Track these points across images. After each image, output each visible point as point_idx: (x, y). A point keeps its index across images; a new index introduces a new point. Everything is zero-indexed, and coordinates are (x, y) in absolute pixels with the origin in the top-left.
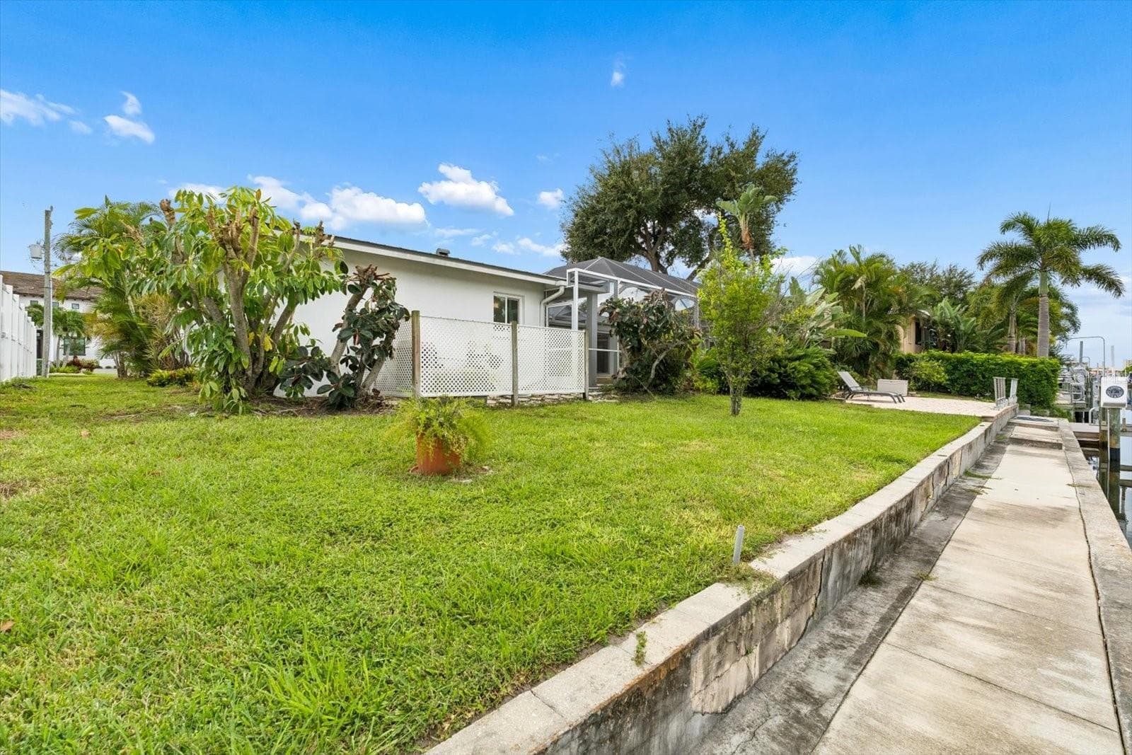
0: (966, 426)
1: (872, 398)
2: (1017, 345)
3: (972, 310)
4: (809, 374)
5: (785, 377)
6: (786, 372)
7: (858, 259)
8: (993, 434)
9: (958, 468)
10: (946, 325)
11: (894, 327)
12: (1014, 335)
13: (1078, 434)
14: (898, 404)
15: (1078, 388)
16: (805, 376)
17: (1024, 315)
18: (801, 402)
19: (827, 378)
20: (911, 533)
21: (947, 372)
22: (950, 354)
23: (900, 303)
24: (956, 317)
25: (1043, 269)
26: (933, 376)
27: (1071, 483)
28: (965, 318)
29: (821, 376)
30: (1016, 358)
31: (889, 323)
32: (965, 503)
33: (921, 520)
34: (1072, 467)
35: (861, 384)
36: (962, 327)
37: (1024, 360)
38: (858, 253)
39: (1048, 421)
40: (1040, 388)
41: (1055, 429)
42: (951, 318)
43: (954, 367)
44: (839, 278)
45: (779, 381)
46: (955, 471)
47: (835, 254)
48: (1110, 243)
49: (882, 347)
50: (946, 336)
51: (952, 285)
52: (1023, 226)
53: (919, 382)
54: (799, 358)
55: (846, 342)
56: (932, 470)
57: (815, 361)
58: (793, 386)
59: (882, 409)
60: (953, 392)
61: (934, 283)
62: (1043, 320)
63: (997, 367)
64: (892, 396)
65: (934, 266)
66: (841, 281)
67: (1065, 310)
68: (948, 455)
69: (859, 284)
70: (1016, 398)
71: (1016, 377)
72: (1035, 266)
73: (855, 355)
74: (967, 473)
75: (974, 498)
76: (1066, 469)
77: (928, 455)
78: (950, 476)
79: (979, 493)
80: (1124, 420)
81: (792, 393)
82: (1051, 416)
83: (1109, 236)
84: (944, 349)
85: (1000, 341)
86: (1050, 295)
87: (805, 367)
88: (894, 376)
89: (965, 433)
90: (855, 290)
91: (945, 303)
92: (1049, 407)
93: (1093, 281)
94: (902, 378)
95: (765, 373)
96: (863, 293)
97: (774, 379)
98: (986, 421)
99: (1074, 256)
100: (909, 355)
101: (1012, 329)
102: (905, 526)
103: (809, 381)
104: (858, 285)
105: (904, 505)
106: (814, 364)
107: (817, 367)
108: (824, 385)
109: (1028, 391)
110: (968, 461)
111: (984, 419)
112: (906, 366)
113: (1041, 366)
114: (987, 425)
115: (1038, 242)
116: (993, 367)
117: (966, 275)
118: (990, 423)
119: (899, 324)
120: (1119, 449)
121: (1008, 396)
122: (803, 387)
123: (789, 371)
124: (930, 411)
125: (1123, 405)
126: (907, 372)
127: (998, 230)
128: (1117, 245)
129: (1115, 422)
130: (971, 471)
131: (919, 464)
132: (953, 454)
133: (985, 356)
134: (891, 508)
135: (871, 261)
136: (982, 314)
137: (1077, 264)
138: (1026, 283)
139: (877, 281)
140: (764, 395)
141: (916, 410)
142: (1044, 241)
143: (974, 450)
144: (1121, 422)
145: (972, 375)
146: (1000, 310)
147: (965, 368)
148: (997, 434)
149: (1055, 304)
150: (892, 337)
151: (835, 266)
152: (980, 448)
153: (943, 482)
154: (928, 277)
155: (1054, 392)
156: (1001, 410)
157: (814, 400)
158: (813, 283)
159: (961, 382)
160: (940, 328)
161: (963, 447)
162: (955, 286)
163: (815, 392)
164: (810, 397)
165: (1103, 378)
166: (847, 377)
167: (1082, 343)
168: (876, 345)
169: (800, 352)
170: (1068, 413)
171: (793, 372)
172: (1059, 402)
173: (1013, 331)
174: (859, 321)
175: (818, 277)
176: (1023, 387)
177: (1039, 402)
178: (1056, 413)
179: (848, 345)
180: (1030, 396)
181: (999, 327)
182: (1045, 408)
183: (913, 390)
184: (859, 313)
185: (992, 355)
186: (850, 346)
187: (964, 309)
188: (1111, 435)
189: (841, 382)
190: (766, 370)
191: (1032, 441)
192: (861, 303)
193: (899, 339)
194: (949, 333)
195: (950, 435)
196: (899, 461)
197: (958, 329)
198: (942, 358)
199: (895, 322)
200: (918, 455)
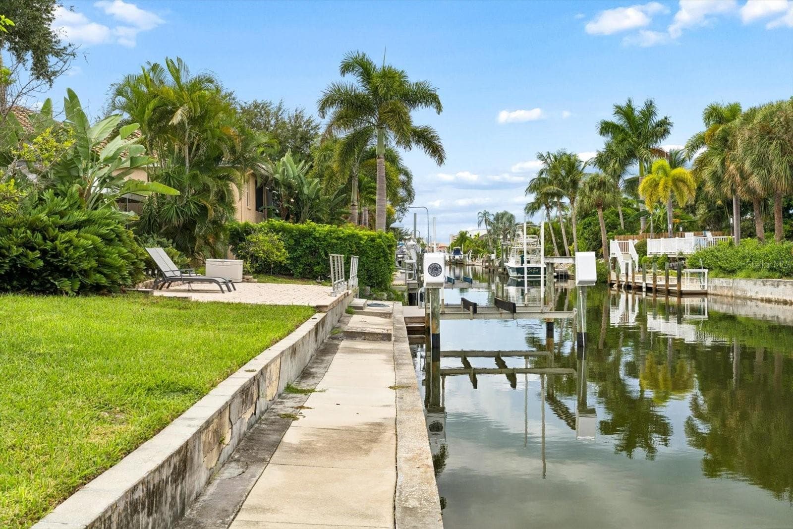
0: (294, 323)
1: (195, 286)
2: (360, 214)
3: (316, 169)
4: (95, 252)
5: (53, 256)
6: (54, 248)
7: (177, 79)
8: (328, 327)
9: (275, 384)
10: (289, 187)
11: (227, 185)
12: (356, 203)
13: (408, 320)
14: (227, 294)
15: (412, 265)
16: (88, 255)
17: (366, 180)
18: (81, 300)
19: (124, 258)
20: (188, 512)
21: (289, 249)
22: (291, 225)
23: (233, 151)
24: (300, 177)
25: (380, 126)
26: (273, 253)
27: (392, 385)
28: (310, 179)
29: (114, 255)
30: (357, 231)
31: (220, 178)
32: (273, 437)
33: (208, 483)
34: (397, 363)
35: (183, 267)
36: (306, 191)
37: (364, 233)
38: (178, 71)
39: (383, 306)
40: (378, 268)
41: (388, 315)
42: (294, 178)
43: (296, 241)
44: (151, 105)
45: (42, 263)
46: (270, 391)
47: (147, 67)
48: (433, 104)
49: (212, 213)
50: (289, 202)
51: (298, 136)
52: (361, 70)
53: (257, 262)
54: (78, 226)
55: (163, 204)
56: (228, 398)
57: (104, 231)
58: (67, 273)
59: (200, 303)
60: (296, 274)
61: (279, 131)
62: (380, 185)
63: (339, 242)
64: (217, 283)
65: (280, 109)
66: (154, 110)
67: (402, 177)
68: (259, 369)
69: (179, 118)
70: (357, 280)
71: (356, 254)
72: (373, 120)
73: (175, 222)
74: (289, 389)
75: (287, 426)
76: (390, 367)
77: (232, 372)
78: (261, 399)
79: (295, 419)
80: (443, 300)
81: (65, 284)
82: (389, 299)
83: (433, 94)
84: (287, 219)
85: (344, 210)
86: (386, 158)
87: (87, 240)
88: (230, 253)
89: (292, 332)
90: (174, 127)
91: (287, 158)
92: (386, 289)
93: (421, 145)
94: (238, 257)
95: (15, 251)
96: (185, 132)
97: (33, 261)
98: (320, 312)
99: (406, 114)
100: (247, 224)
101: (354, 196)
102: (172, 506)
103: (94, 264)
104: (176, 119)
105: (166, 472)
106: (102, 236)
107: (107, 240)
108: (119, 269)
109: (368, 270)
110: (291, 370)
111: (318, 309)
112: (242, 239)
113: (378, 240)
114: (319, 316)
115: (375, 91)
116: (334, 241)
117: (313, 125)
118: (325, 314)
119: (232, 181)
120: (439, 334)
121: (347, 278)
122: (85, 273)
123: (60, 247)
124: (259, 302)
125: (441, 284)
126: (242, 248)
127: (338, 71)
128: (439, 108)
129: (435, 304)
130: (294, 385)
131: (214, 391)
132: (266, 367)
133: (327, 227)
134: (134, 489)
135: (196, 85)
136: (326, 177)
137: (408, 122)
138: (367, 141)
139: (203, 117)
140: (16, 290)
141: (243, 301)
142: (382, 91)
143: (299, 355)
144: (441, 302)
145: (315, 252)
146: (342, 171)
147: (307, 242)
148: (334, 328)
149: (392, 169)
150: (223, 198)
151: (147, 86)
152: (310, 349)
153: (251, 411)
154: (272, 122)
155: (390, 271)
156: (339, 296)
157: (103, 294)
158: (114, 107)
159: (303, 260)
160: (282, 191)
161: (282, 353)
162: (301, 138)
163: (104, 281)
164: (98, 290)
165: (425, 254)
166: (160, 256)
167: (415, 214)
168: (204, 209)
169: (79, 216)
170: (402, 295)
171: (67, 249)
172: (395, 282)
173: (356, 198)
174: (181, 173)
175: (121, 99)
176: (363, 265)
177: (377, 284)
178: (393, 296)
179: (166, 207)
180: (370, 277)
181: (342, 192)
182: (382, 291)
183: (249, 273)
184: (181, 161)
185: (334, 227)
186: (169, 210)
187: (307, 167)
188: (432, 319)
189: (151, 264)
190: (19, 246)
191: (364, 334)
192: (183, 147)
193: (233, 202)
194: (292, 197)
195: (272, 335)
196: (185, 390)
197: (301, 192)
198: (283, 230)
199: (228, 178)
200: (214, 376)
